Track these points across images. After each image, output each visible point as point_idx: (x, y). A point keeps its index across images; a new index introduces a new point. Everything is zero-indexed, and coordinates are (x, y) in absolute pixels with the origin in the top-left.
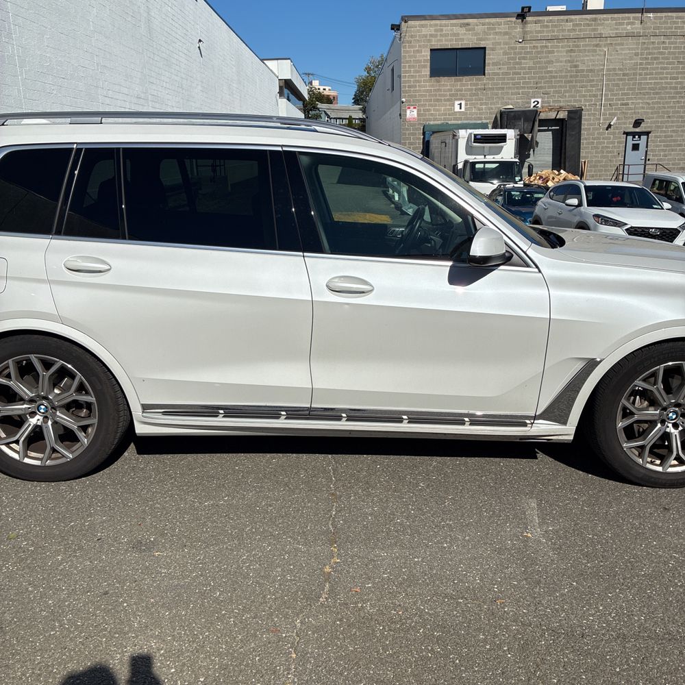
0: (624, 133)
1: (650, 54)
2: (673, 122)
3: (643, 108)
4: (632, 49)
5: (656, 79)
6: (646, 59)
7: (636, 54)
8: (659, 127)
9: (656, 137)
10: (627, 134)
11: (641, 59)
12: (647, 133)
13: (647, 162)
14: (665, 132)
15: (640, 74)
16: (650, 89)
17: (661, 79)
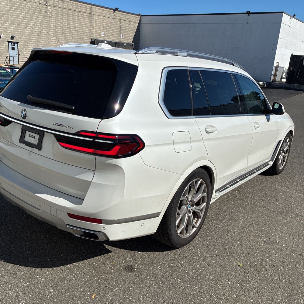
0: (7, 41)
1: (13, 6)
2: (27, 39)
3: (14, 31)
4: (5, 2)
5: (17, 18)
6: (12, 8)
7: (7, 5)
8: (22, 40)
9: (21, 45)
10: (9, 42)
11: (10, 8)
12: (17, 43)
13: (19, 56)
14: (24, 43)
15: (10, 15)
16: (15, 22)
17: (19, 19)
